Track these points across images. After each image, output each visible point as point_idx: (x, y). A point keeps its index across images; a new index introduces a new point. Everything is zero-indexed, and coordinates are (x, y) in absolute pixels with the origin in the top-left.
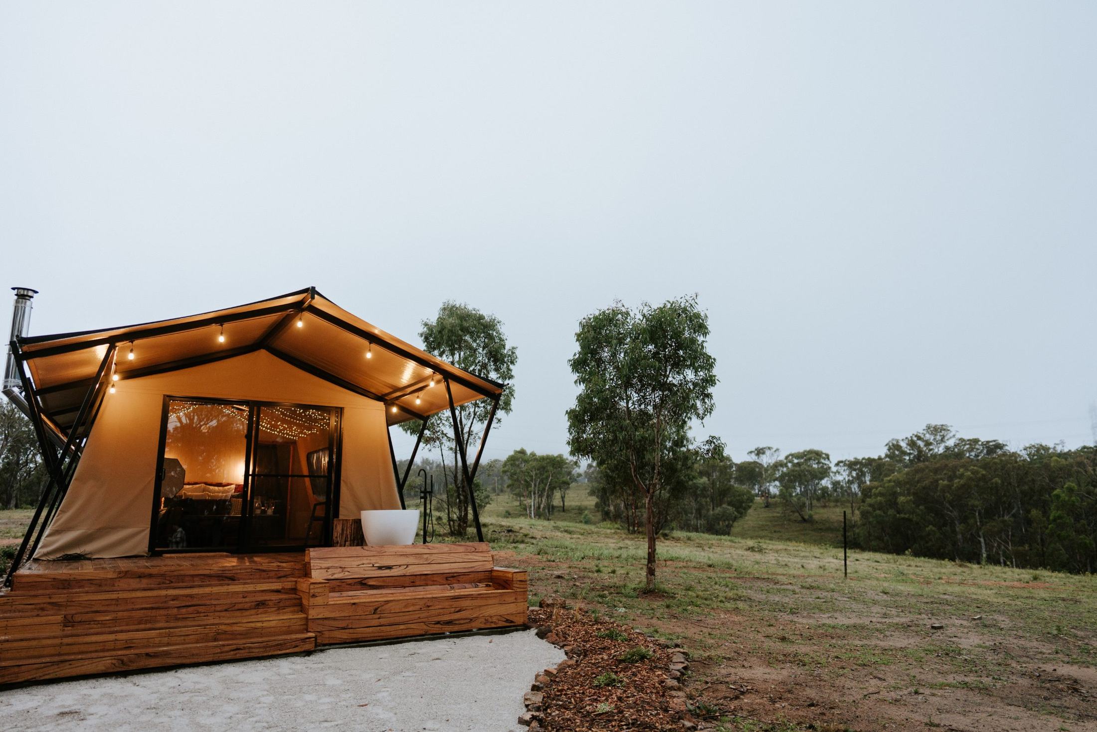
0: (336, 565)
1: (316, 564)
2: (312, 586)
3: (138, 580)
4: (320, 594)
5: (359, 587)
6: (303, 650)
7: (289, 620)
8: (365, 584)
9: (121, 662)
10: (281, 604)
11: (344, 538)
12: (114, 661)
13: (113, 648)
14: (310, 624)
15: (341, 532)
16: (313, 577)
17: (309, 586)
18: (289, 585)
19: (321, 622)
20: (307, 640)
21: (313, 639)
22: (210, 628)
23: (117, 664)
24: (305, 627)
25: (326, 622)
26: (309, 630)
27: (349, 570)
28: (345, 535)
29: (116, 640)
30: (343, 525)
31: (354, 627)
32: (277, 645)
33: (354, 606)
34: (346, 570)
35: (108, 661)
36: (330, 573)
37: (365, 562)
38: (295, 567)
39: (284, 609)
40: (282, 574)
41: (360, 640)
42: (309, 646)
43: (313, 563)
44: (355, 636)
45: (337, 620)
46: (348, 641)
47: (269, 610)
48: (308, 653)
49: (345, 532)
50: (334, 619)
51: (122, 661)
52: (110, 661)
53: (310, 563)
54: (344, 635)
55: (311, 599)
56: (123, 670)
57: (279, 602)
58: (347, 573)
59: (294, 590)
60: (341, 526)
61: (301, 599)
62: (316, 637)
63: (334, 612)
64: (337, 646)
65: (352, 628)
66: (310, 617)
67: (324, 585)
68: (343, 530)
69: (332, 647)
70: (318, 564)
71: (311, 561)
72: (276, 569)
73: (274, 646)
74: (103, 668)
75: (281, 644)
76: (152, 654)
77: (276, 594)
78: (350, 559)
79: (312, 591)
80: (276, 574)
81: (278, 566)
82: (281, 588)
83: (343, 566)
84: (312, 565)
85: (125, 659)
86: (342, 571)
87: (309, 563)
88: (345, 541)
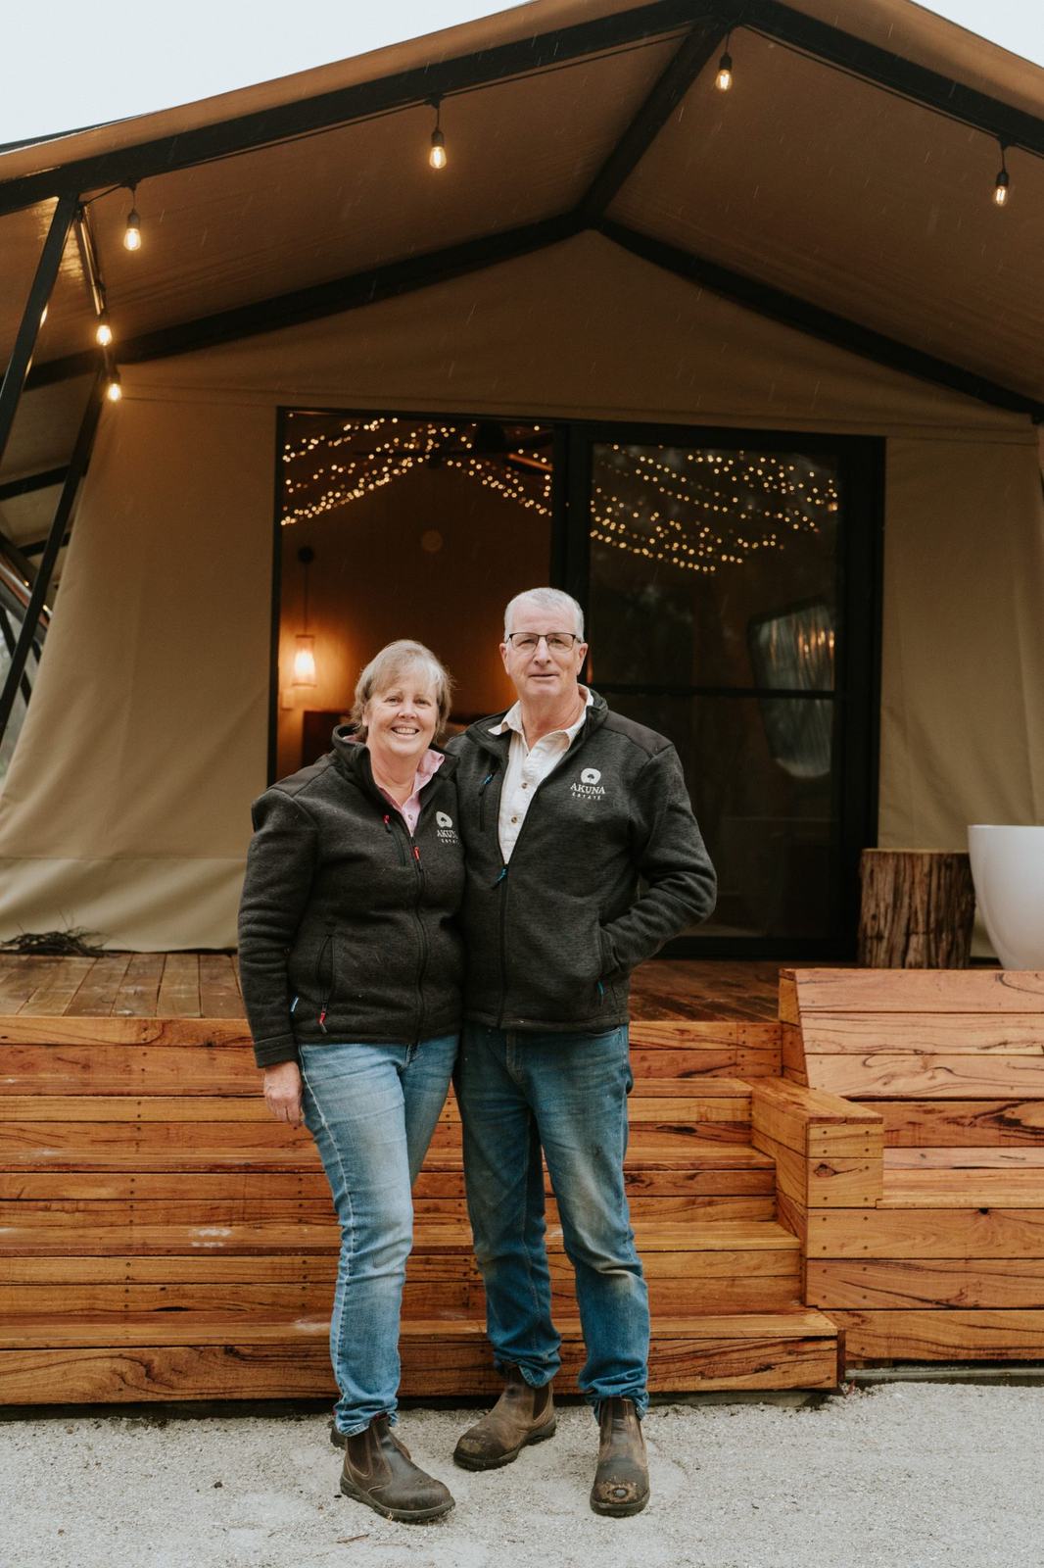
0: (900, 1041)
1: (821, 1035)
2: (815, 1132)
3: (203, 1054)
4: (850, 1164)
5: (992, 1133)
6: (791, 1382)
7: (732, 1256)
8: (1015, 1123)
9: (142, 1370)
10: (700, 1186)
11: (903, 923)
12: (122, 1366)
13: (120, 1306)
14: (814, 1276)
15: (890, 899)
16: (812, 1084)
17: (807, 1130)
18: (724, 1111)
19: (855, 1272)
20: (809, 1347)
21: (833, 1344)
22: (447, 1262)
23: (129, 1376)
24: (791, 1285)
25: (876, 1275)
26: (811, 1300)
27: (948, 1062)
28: (905, 910)
29: (130, 1280)
30: (897, 873)
31: (984, 1303)
32: (694, 1355)
33: (984, 1219)
34: (938, 1062)
35: (99, 1363)
36: (876, 1072)
37: (1011, 1034)
38: (743, 1038)
39: (710, 1204)
40: (695, 1061)
41: (1012, 1355)
42: (818, 1372)
43: (813, 1030)
44: (991, 1339)
45: (918, 1269)
46: (963, 1355)
47: (656, 1204)
48: (815, 1397)
49: (906, 900)
50: (908, 1266)
51: (148, 1367)
52: (107, 1364)
53: (798, 1026)
54: (947, 1332)
55: (815, 1182)
56: (149, 1397)
57: (692, 1177)
58: (942, 1077)
59: (743, 1131)
60: (890, 878)
61: (772, 1169)
62: (839, 1339)
63: (907, 1237)
64: (922, 1372)
65: (976, 1308)
66: (812, 1251)
67: (862, 1129)
68: (897, 892)
69: (902, 1372)
70: (831, 1035)
71: (806, 1022)
72: (675, 1044)
73: (681, 1358)
74: (87, 1386)
75: (706, 1355)
76: (247, 1351)
77: (675, 1138)
78: (951, 1020)
79: (815, 1150)
80: (673, 1061)
81: (682, 1032)
82: (694, 1118)
83: (928, 1049)
84: (806, 1035)
85: (157, 1359)
86: (925, 1068)
87: (796, 1028)
88: (908, 935)
